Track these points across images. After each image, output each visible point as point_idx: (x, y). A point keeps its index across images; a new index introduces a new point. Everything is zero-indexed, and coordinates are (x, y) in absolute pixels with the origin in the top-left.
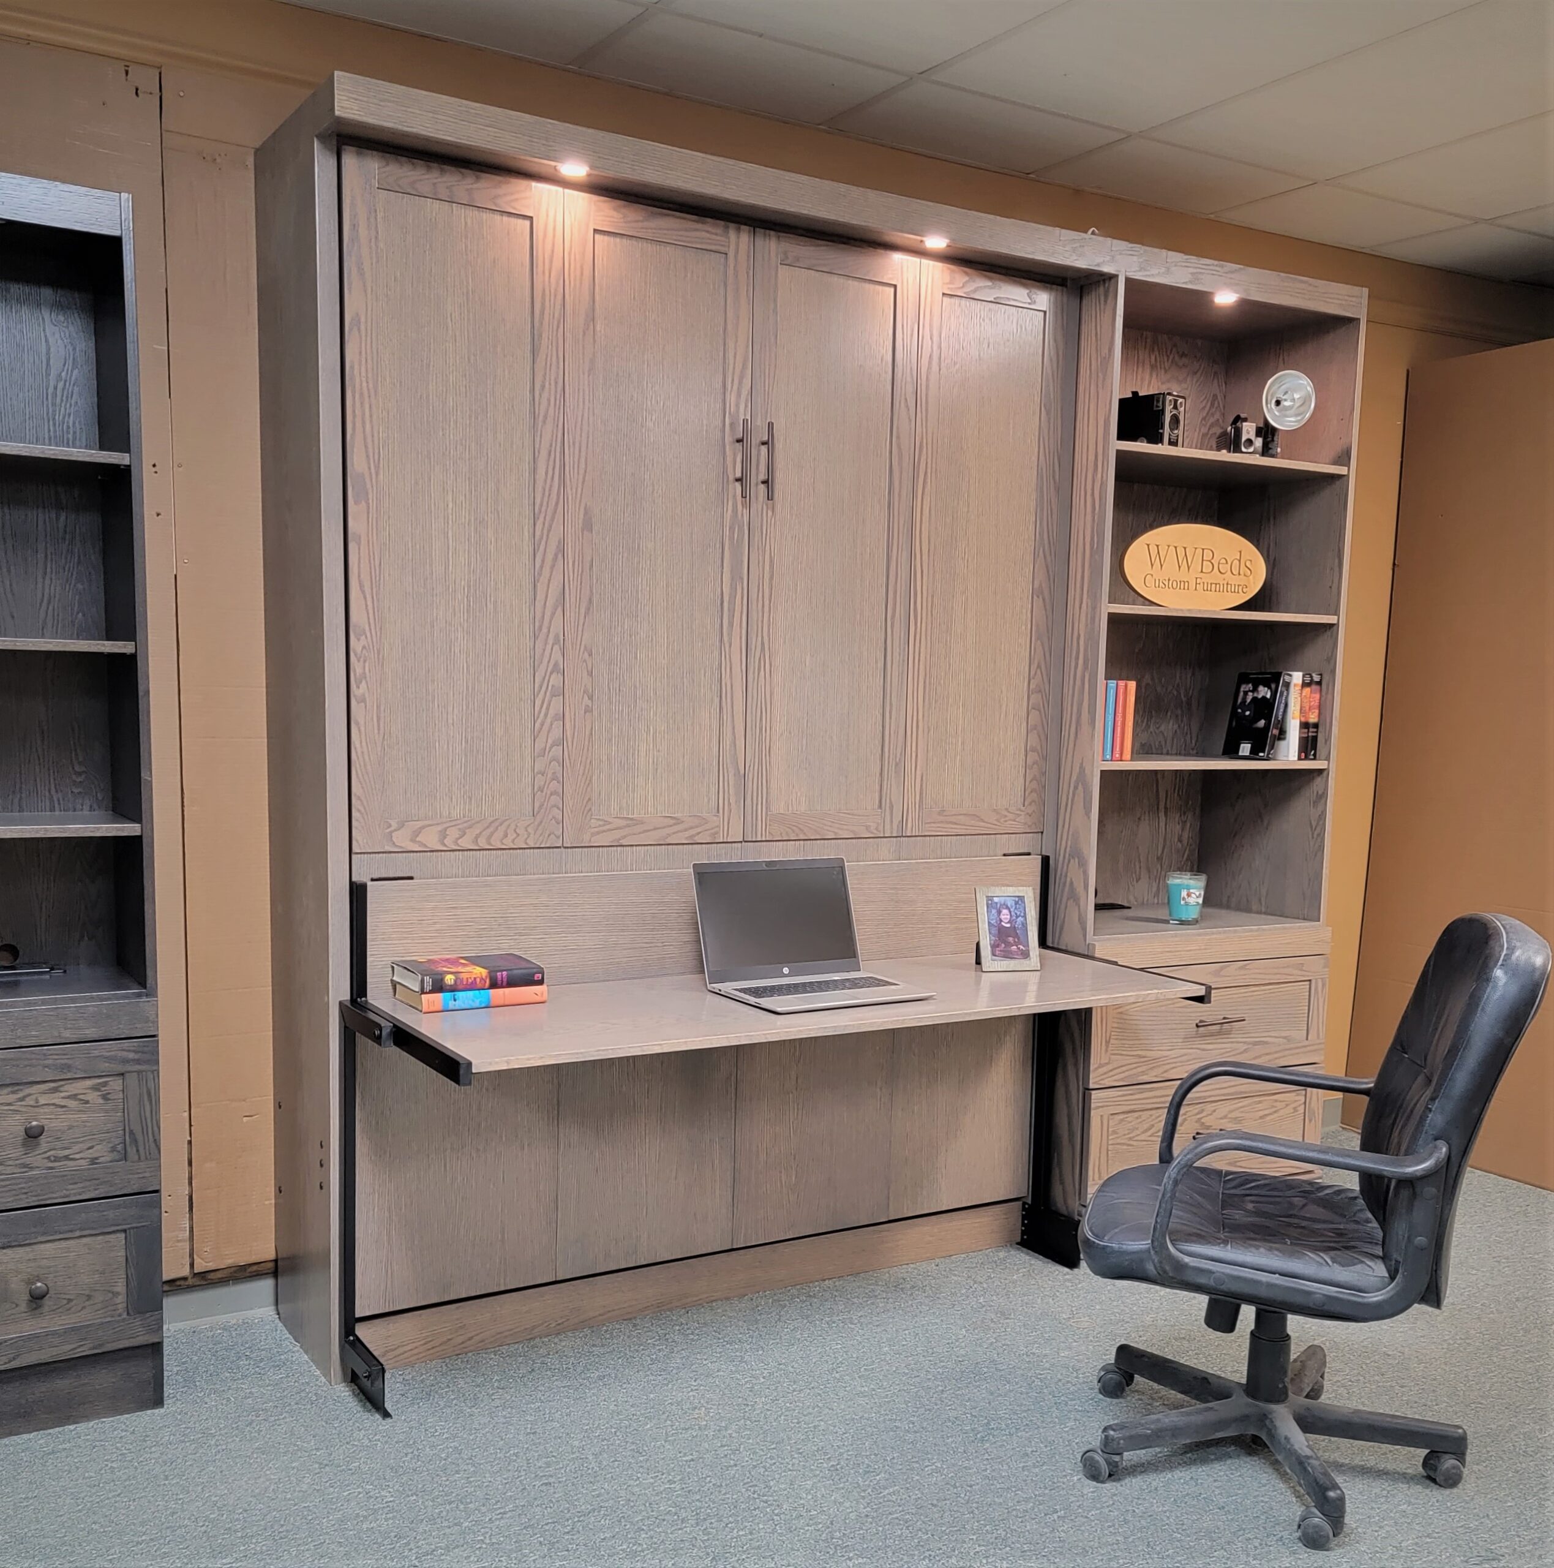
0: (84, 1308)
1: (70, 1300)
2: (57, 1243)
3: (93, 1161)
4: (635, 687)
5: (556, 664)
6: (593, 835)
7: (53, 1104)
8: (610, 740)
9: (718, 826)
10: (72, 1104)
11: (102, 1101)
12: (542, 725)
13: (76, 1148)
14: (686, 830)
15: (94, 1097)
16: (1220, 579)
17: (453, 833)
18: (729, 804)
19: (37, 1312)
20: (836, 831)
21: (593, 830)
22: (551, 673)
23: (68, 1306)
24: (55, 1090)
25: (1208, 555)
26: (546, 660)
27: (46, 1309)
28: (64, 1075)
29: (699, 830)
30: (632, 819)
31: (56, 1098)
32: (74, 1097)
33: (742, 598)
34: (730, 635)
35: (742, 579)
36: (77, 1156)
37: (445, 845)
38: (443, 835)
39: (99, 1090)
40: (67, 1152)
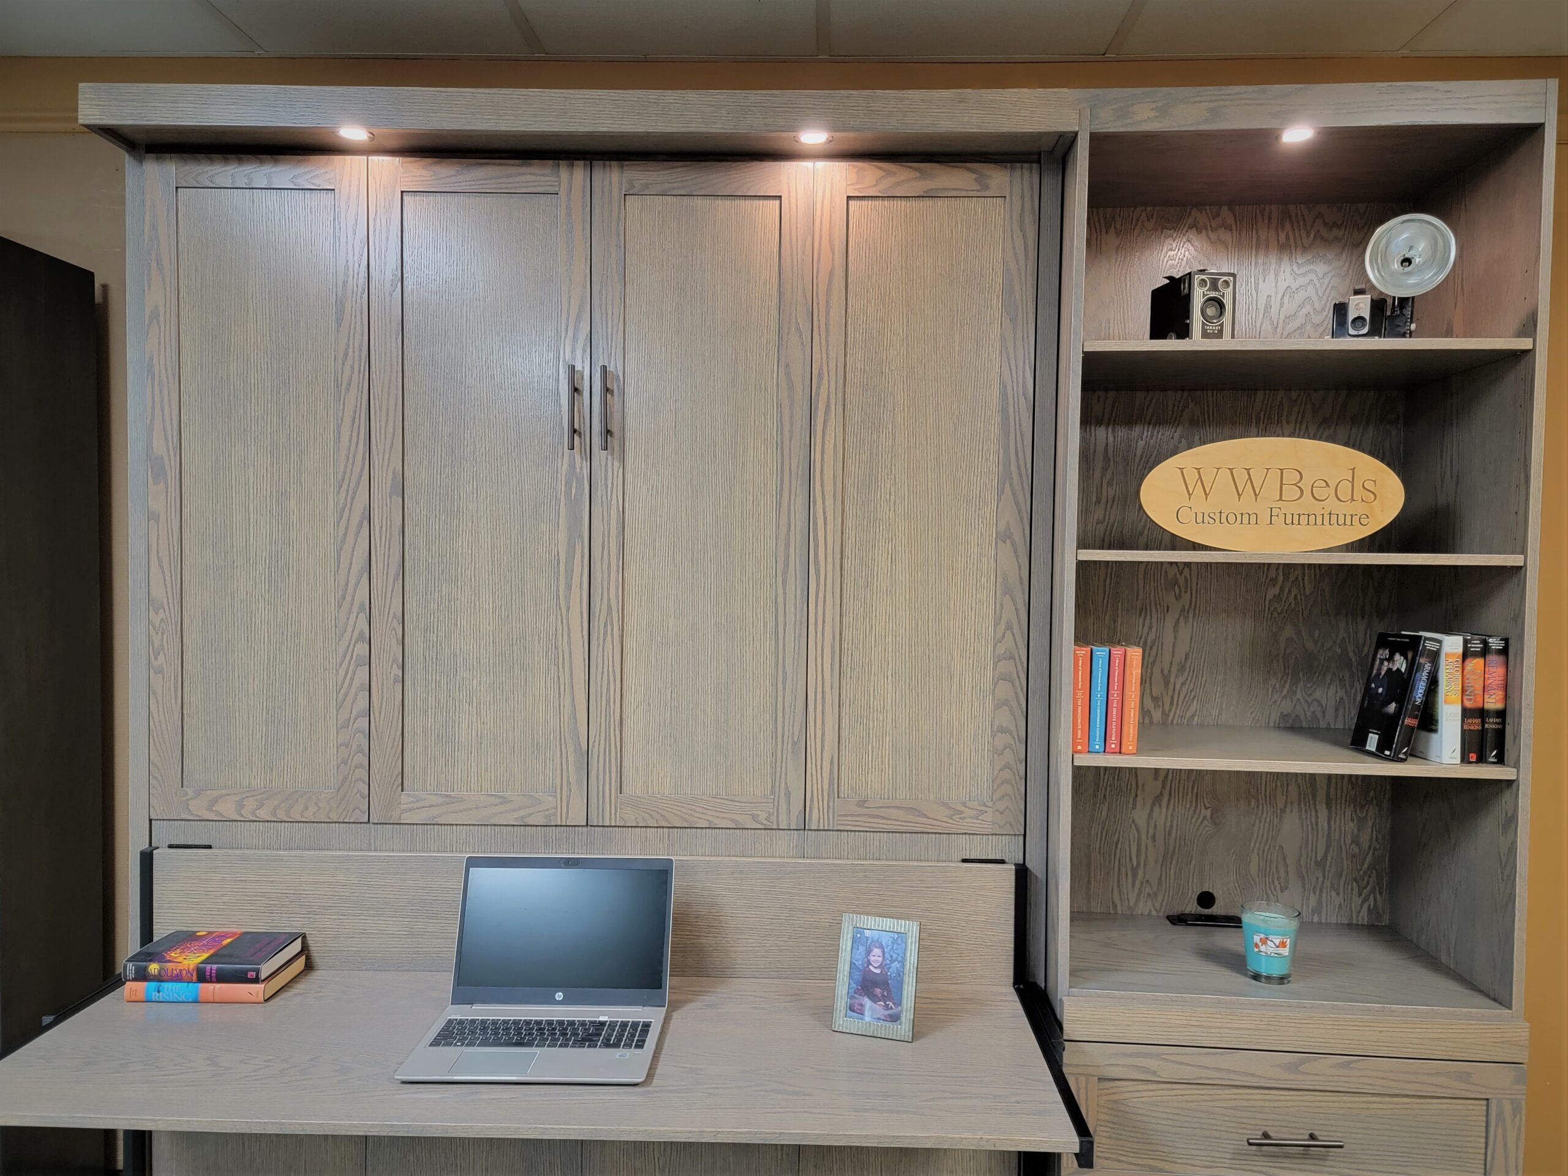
4: (455, 655)
5: (361, 634)
6: (406, 811)
8: (426, 711)
9: (556, 808)
12: (346, 695)
14: (514, 810)
16: (1317, 508)
17: (250, 804)
18: (569, 783)
20: (710, 819)
21: (403, 807)
22: (356, 642)
25: (1291, 477)
26: (350, 629)
29: (531, 811)
30: (450, 796)
33: (583, 557)
34: (568, 598)
35: (581, 536)
37: (242, 816)
38: (240, 805)
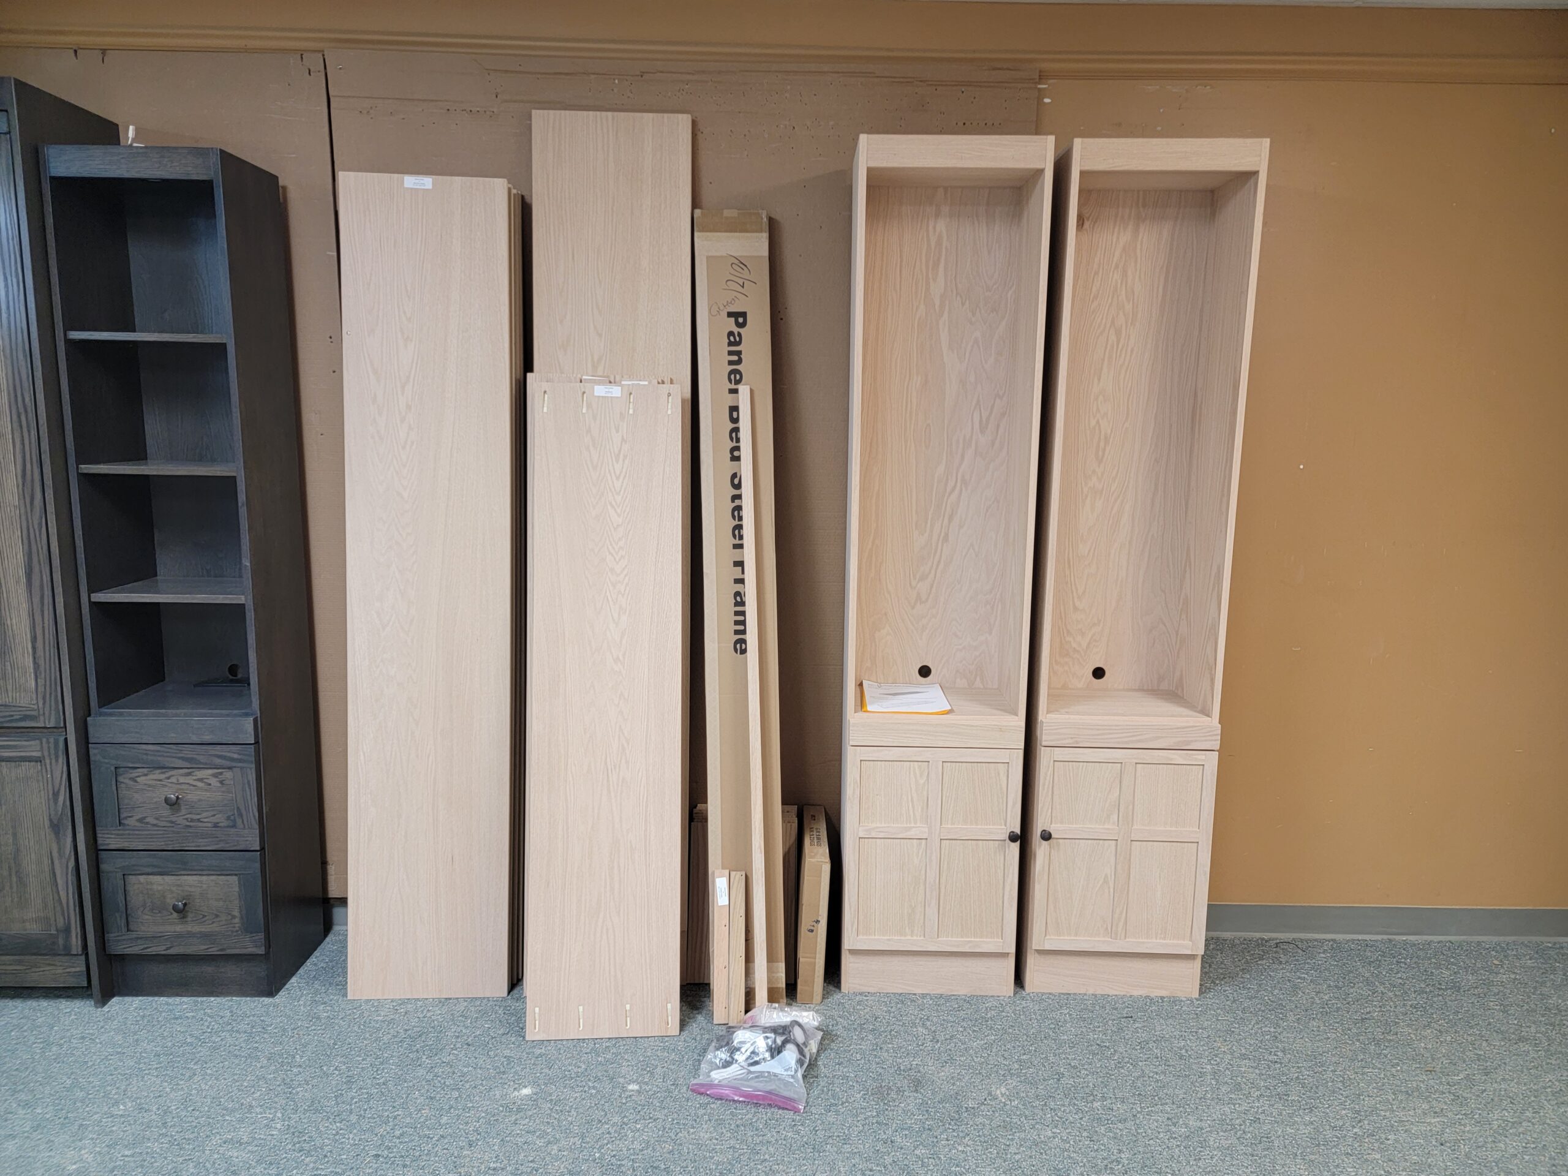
0: (213, 923)
1: (204, 916)
2: (194, 877)
3: (216, 825)
7: (188, 784)
10: (200, 784)
11: (219, 785)
13: (204, 815)
15: (214, 782)
19: (185, 920)
23: (204, 919)
24: (189, 774)
27: (189, 919)
28: (193, 765)
31: (189, 780)
32: (201, 780)
36: (206, 820)
39: (217, 777)
40: (198, 817)
